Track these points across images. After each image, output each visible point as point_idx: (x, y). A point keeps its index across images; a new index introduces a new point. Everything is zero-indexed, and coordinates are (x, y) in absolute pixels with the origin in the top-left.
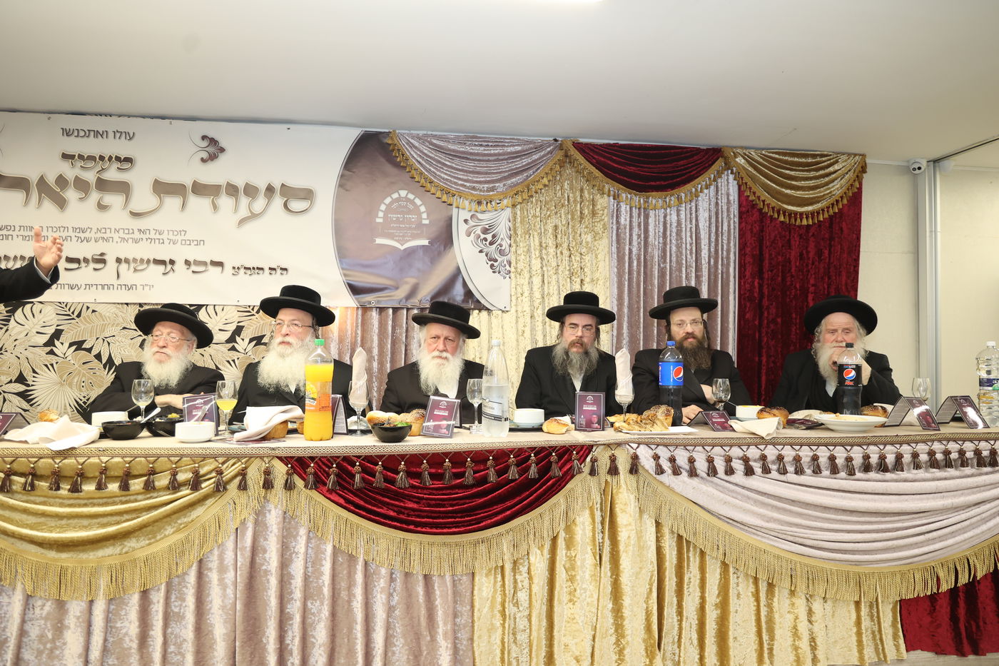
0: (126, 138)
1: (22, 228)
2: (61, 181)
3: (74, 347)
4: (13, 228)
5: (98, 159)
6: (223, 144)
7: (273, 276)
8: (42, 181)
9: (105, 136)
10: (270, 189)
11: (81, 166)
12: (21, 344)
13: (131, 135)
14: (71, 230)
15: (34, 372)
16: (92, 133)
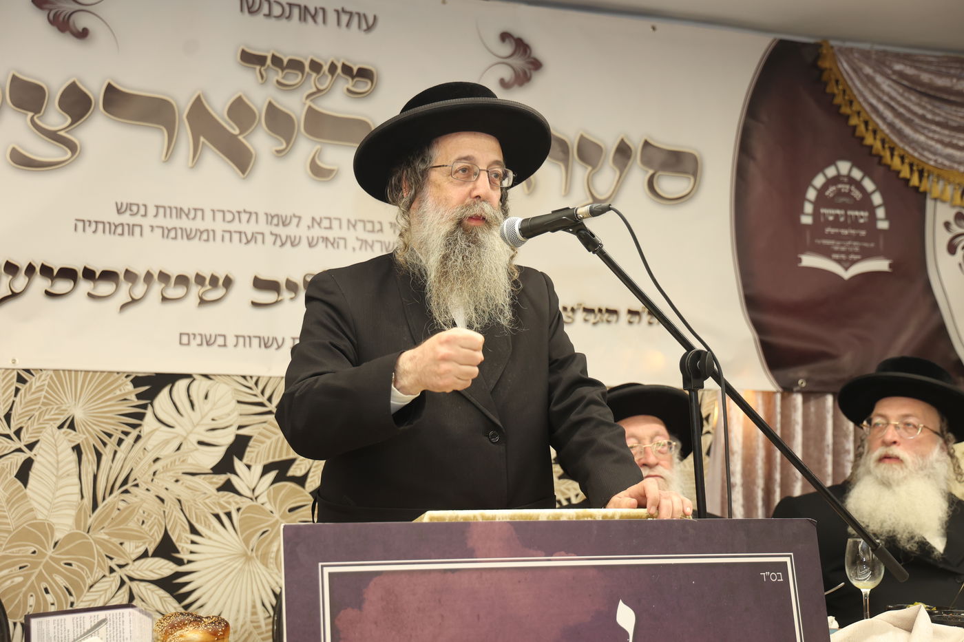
0: (359, 26)
1: (161, 211)
2: (239, 109)
3: (272, 475)
4: (142, 211)
5: (307, 69)
6: (540, 50)
7: (635, 327)
8: (199, 109)
9: (320, 18)
10: (623, 151)
11: (278, 82)
12: (166, 469)
13: (371, 21)
14: (262, 218)
15: (194, 531)
16: (296, 11)
